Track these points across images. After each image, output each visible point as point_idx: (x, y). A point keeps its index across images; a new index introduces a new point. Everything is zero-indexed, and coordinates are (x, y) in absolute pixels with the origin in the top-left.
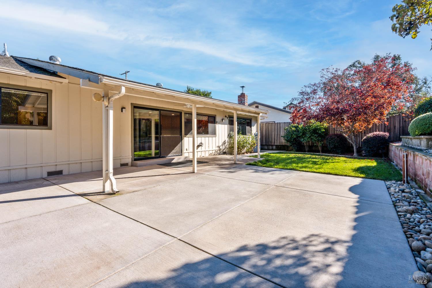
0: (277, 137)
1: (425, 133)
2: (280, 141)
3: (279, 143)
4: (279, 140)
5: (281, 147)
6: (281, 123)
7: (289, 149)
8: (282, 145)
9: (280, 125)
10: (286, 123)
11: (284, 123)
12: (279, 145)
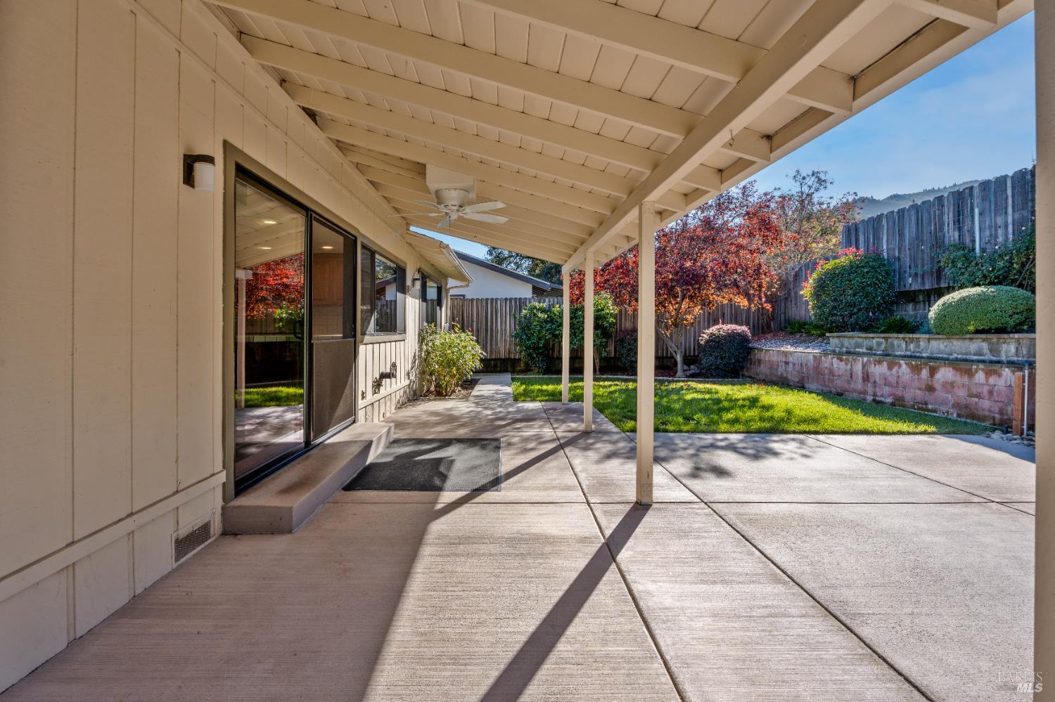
0: (486, 337)
1: (991, 327)
2: (494, 347)
3: (491, 352)
4: (491, 345)
5: (496, 366)
6: (497, 299)
7: (518, 368)
8: (500, 359)
9: (494, 304)
10: (511, 299)
11: (506, 299)
12: (490, 360)
